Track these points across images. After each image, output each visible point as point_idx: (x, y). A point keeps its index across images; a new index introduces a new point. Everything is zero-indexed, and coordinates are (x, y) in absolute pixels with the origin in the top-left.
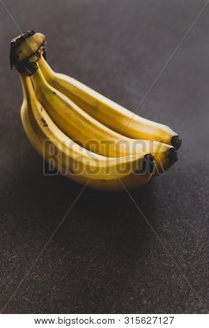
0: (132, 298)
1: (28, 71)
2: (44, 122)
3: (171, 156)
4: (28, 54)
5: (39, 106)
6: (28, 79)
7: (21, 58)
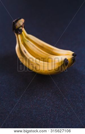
0: (63, 112)
1: (19, 32)
2: (25, 51)
3: (73, 60)
4: (19, 26)
5: (23, 46)
6: (19, 36)
7: (17, 28)
